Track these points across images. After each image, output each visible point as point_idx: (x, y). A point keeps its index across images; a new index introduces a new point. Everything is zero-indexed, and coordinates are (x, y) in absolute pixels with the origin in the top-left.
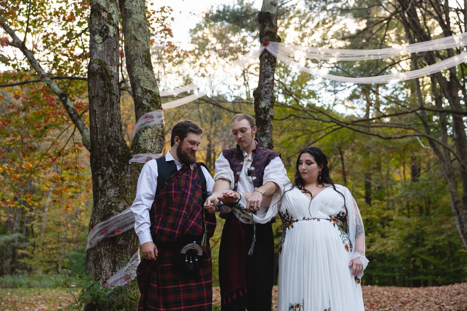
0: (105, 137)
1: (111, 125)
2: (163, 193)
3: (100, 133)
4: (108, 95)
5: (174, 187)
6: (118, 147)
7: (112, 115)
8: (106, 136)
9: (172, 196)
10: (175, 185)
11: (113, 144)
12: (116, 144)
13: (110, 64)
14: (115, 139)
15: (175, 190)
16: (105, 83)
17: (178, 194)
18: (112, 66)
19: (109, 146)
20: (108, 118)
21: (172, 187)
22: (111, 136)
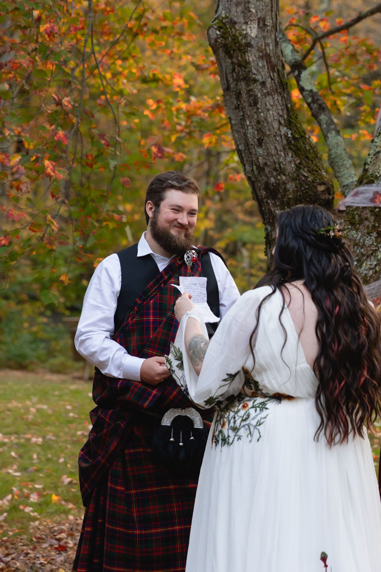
0: (255, 168)
1: (260, 143)
2: (132, 320)
3: (247, 160)
4: (243, 85)
5: (153, 309)
6: (285, 183)
7: (258, 122)
8: (256, 165)
9: (150, 327)
10: (154, 303)
11: (272, 180)
12: (279, 177)
13: (243, 21)
14: (275, 169)
15: (154, 316)
16: (233, 63)
17: (161, 322)
18: (246, 23)
19: (267, 184)
20: (250, 130)
21: (149, 308)
22: (266, 164)
